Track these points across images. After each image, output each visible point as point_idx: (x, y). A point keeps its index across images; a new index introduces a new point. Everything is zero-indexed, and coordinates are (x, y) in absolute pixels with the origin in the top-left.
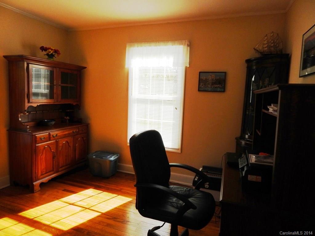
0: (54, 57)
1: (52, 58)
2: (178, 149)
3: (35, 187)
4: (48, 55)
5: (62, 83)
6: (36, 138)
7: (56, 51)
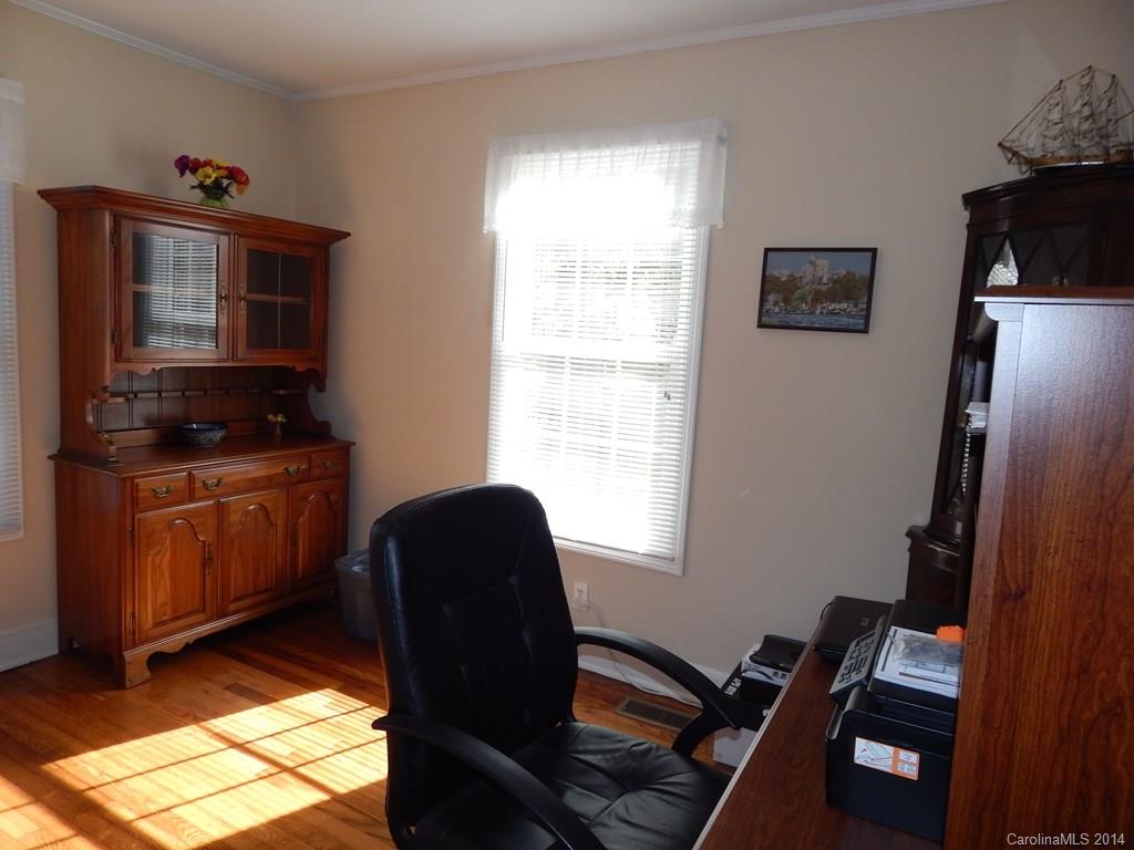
0: (227, 197)
1: (219, 199)
2: (673, 560)
3: (128, 667)
4: (201, 186)
5: (249, 291)
6: (137, 490)
7: (234, 174)
